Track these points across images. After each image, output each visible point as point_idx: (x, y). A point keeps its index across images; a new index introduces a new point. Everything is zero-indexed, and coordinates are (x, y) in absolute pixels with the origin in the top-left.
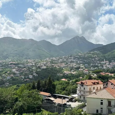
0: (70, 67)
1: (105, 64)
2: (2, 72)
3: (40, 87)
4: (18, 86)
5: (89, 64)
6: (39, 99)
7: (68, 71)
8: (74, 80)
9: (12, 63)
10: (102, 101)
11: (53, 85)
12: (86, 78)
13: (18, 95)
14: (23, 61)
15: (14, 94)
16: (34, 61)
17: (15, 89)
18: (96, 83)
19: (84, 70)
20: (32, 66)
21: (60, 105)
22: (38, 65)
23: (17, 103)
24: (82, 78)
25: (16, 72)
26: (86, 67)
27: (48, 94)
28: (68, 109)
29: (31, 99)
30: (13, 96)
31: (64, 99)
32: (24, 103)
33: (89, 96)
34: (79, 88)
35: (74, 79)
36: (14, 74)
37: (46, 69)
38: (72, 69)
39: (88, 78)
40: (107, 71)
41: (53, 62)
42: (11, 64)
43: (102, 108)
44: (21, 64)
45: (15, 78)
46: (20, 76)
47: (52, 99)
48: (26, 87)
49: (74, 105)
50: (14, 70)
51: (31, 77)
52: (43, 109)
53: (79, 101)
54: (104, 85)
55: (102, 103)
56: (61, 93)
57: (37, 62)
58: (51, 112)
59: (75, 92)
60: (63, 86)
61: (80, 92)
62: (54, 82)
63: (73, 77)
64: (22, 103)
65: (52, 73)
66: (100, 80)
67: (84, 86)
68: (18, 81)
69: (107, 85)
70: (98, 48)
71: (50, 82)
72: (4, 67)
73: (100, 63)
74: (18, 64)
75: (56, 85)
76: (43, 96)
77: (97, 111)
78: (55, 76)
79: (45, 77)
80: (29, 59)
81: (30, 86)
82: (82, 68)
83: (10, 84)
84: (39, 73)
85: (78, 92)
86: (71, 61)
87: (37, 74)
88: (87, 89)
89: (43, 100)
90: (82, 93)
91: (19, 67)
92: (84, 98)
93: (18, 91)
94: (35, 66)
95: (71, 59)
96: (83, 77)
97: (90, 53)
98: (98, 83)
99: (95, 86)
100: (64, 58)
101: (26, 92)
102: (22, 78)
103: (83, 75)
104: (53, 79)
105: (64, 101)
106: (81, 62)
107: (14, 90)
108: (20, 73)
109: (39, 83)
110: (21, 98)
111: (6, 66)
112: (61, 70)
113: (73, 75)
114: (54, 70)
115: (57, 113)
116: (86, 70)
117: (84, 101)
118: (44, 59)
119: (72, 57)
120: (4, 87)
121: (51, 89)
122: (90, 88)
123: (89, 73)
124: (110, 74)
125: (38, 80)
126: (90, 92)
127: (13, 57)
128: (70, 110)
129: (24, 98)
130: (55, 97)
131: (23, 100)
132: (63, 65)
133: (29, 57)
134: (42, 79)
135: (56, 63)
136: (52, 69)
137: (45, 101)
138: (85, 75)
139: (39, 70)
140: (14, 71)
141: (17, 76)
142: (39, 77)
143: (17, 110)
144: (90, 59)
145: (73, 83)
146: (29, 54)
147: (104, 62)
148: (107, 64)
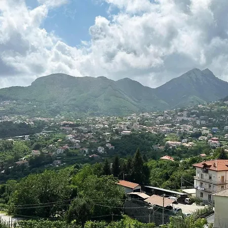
0: (180, 133)
2: (49, 139)
4: (77, 167)
5: (220, 126)
6: (117, 194)
7: (176, 140)
8: (188, 160)
9: (67, 124)
11: (144, 167)
12: (215, 155)
13: (77, 184)
14: (86, 119)
15: (70, 182)
16: (106, 121)
17: (71, 173)
19: (210, 138)
20: (104, 129)
21: (158, 208)
22: (114, 127)
23: (76, 199)
24: (204, 155)
25: (73, 140)
26: (213, 134)
27: (134, 185)
28: (176, 217)
29: (102, 193)
30: (67, 186)
31: (166, 197)
32: (89, 201)
33: (220, 194)
34: (198, 175)
35: (187, 157)
36: (70, 143)
37: (130, 136)
38: (183, 136)
39: (220, 157)
41: (144, 121)
42: (64, 125)
44: (83, 125)
45: (72, 151)
46: (82, 147)
47: (143, 195)
48: (92, 170)
49: (188, 210)
50: (70, 137)
51: (101, 150)
52: (125, 214)
53: (198, 202)
56: (160, 184)
57: (112, 122)
58: (140, 221)
59: (190, 184)
60: (165, 171)
61: (201, 184)
62: (147, 161)
63: (186, 152)
64: (86, 200)
65: (143, 144)
67: (210, 172)
68: (77, 158)
71: (139, 162)
72: (52, 130)
74: (78, 125)
75: (151, 167)
76: (125, 189)
78: (149, 150)
79: (128, 152)
80: (98, 115)
81: (99, 169)
82: (206, 135)
83: (62, 162)
84: (118, 144)
85: (196, 184)
86: (183, 120)
87: (112, 145)
88: (217, 178)
89: (125, 197)
90: (206, 186)
91: (79, 131)
92: (210, 196)
93: (77, 176)
94: (110, 129)
95: (182, 115)
96: (208, 154)
97: (224, 105)
100: (167, 113)
101: (93, 179)
102: (85, 151)
103: (208, 149)
104: (144, 156)
105: (168, 202)
106: (203, 122)
107: (71, 175)
108: (81, 142)
109: (116, 163)
110: (83, 190)
111: (56, 128)
112: (160, 138)
113: (187, 148)
114: (147, 138)
115: (153, 224)
116: (214, 140)
117: (210, 202)
118: (128, 116)
119: (185, 113)
120: (51, 168)
121: (142, 177)
122: (223, 177)
123: (221, 146)
125: (114, 158)
127: (69, 112)
128: (180, 220)
129: (89, 190)
130: (150, 192)
131: (87, 195)
132: (166, 128)
133: (98, 111)
134: (123, 155)
135: (151, 125)
136: (142, 136)
137: (130, 199)
138: (213, 150)
139: (116, 138)
140: (69, 139)
141: (76, 148)
142: (117, 151)
143: (75, 213)
144: (224, 116)
145: (187, 166)
146: (97, 106)
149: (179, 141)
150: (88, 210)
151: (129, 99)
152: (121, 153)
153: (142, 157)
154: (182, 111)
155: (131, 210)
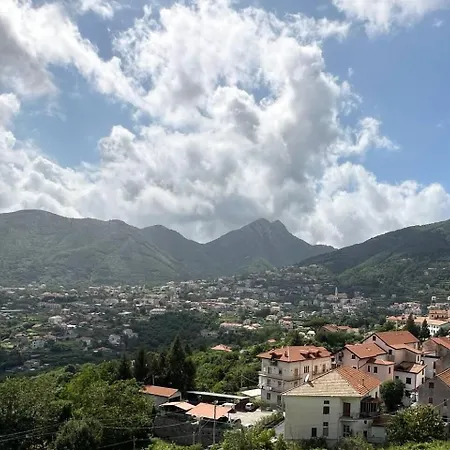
0: (241, 310)
1: (338, 301)
2: (15, 324)
3: (147, 370)
4: (71, 369)
5: (294, 300)
6: (142, 407)
7: (235, 322)
8: (251, 349)
9: (51, 298)
10: (328, 402)
11: (186, 363)
12: (286, 341)
13: (71, 398)
14: (87, 289)
15: (57, 395)
16: (125, 292)
17: (60, 381)
18: (314, 354)
19: (280, 317)
20: (122, 306)
21: (206, 422)
22: (138, 303)
23: (68, 423)
24: (273, 341)
25: (63, 324)
26: (285, 311)
27: (170, 392)
28: (233, 432)
29: (117, 409)
30: (53, 402)
31: (218, 404)
32: (92, 424)
33: (294, 392)
34: (264, 370)
35: (250, 345)
36: (58, 331)
37: (164, 317)
38: (244, 315)
39: (293, 342)
40: (344, 320)
41: (187, 294)
42: (46, 299)
43: (326, 424)
44: (82, 299)
46: (79, 337)
47: (184, 405)
48: (98, 373)
50: (56, 319)
51: (114, 339)
52: (155, 436)
53: (263, 406)
54: (333, 360)
55: (326, 410)
56: (210, 387)
57: (134, 294)
58: (178, 444)
59: (252, 383)
60: (219, 367)
61: (269, 381)
62: (190, 354)
63: (248, 338)
64: (87, 423)
65: (185, 328)
66: (324, 345)
67: (280, 364)
68: (70, 354)
69: (340, 358)
70: (321, 255)
71: (178, 356)
72: (20, 308)
73: (325, 300)
74: (72, 299)
75: (198, 363)
76: (156, 398)
77: (314, 431)
78: (194, 338)
79: (161, 341)
80: (110, 283)
81: (111, 370)
82: (275, 313)
83: (43, 363)
84: (144, 329)
85: (262, 382)
86: (245, 292)
87: (135, 330)
88: (289, 371)
89: (154, 412)
90: (275, 384)
91: (74, 308)
92: (279, 398)
93: (70, 386)
94: (130, 306)
95: (243, 285)
96: (278, 339)
97: (300, 271)
98: (318, 355)
99: (309, 363)
100: (222, 282)
101: (100, 389)
102: (85, 343)
103: (277, 332)
104: (187, 346)
105: (222, 411)
106: (273, 295)
107: (58, 383)
108: (78, 328)
109: (141, 360)
110: (81, 406)
111: (28, 304)
112: (211, 320)
113: (250, 332)
114: (191, 319)
115: (199, 445)
116: (286, 320)
117: (280, 405)
118: (161, 285)
119: (248, 282)
120: (20, 373)
121: (183, 380)
122: (296, 370)
123: (295, 327)
124: (349, 330)
125: (138, 352)
126: (296, 381)
127: (54, 277)
128: (238, 435)
129: (94, 406)
130: (194, 400)
131: (90, 413)
132: (220, 303)
133: (110, 277)
134: (153, 346)
135: (197, 299)
136: (184, 316)
137: (163, 413)
138: (285, 334)
139: (142, 319)
140: (56, 323)
141: (68, 339)
142: (143, 341)
143: (68, 445)
144: (299, 287)
145: (250, 357)
146: (107, 268)
147: (336, 297)
148: (343, 301)
149: (239, 323)
150: (92, 438)
151: (163, 258)
152: (150, 343)
153: (183, 347)
154: (243, 278)
155: (165, 430)
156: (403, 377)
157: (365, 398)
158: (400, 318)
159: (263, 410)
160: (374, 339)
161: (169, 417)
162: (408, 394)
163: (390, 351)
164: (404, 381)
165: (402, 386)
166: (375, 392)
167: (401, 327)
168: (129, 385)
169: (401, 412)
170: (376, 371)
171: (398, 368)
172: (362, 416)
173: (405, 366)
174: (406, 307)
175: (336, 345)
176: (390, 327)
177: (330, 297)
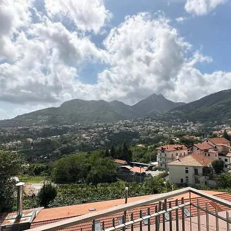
0: (147, 130)
1: (189, 125)
2: (72, 137)
3: (115, 153)
4: (89, 153)
5: (169, 126)
6: (114, 167)
8: (153, 146)
10: (187, 168)
11: (128, 151)
12: (167, 143)
13: (91, 163)
14: (93, 124)
15: (86, 162)
16: (105, 125)
17: (86, 157)
18: (179, 148)
19: (164, 133)
20: (104, 131)
21: (137, 173)
22: (109, 129)
23: (91, 171)
25: (86, 137)
26: (166, 130)
27: (123, 162)
28: (148, 178)
29: (106, 167)
30: (85, 164)
31: (142, 167)
33: (172, 163)
34: (159, 154)
36: (85, 139)
37: (119, 134)
38: (149, 132)
39: (170, 143)
40: (192, 134)
41: (127, 125)
42: (80, 129)
43: (187, 177)
44: (91, 128)
45: (85, 144)
46: (91, 142)
47: (129, 167)
48: (99, 154)
49: (155, 174)
51: (102, 142)
52: (119, 178)
53: (160, 169)
54: (188, 150)
55: (187, 172)
56: (138, 161)
57: (108, 126)
58: (128, 181)
59: (155, 160)
61: (161, 159)
62: (130, 148)
63: (151, 142)
66: (184, 144)
67: (165, 152)
69: (192, 150)
71: (126, 148)
72: (73, 132)
73: (183, 125)
74: (88, 128)
75: (132, 151)
76: (118, 164)
77: (182, 180)
78: (130, 141)
79: (118, 143)
80: (100, 122)
81: (103, 153)
82: (162, 131)
84: (112, 139)
85: (158, 159)
86: (149, 123)
87: (109, 139)
88: (169, 155)
89: (118, 169)
91: (90, 132)
92: (166, 166)
93: (90, 158)
94: (107, 130)
95: (148, 121)
96: (163, 142)
97: (171, 114)
98: (181, 149)
99: (178, 152)
100: (140, 120)
102: (93, 144)
103: (162, 138)
105: (143, 170)
106: (160, 124)
108: (90, 139)
109: (113, 150)
111: (74, 130)
112: (136, 134)
114: (129, 134)
115: (135, 182)
116: (166, 134)
117: (166, 169)
118: (117, 122)
119: (150, 119)
121: (127, 157)
122: (172, 155)
123: (170, 137)
124: (195, 138)
125: (111, 147)
126: (173, 159)
130: (132, 165)
132: (139, 128)
134: (116, 145)
135: (130, 127)
136: (126, 133)
137: (121, 170)
139: (111, 135)
140: (84, 137)
141: (87, 142)
142: (112, 143)
143: (91, 178)
144: (171, 120)
145: (152, 149)
147: (188, 124)
148: (191, 125)
150: (99, 177)
151: (117, 112)
152: (114, 144)
153: (127, 145)
154: (147, 118)
155: (122, 176)
156: (223, 158)
157: (204, 167)
158: (220, 132)
159: (159, 170)
160: (207, 141)
161: (124, 171)
162: (226, 166)
163: (216, 147)
164: (224, 160)
165: (223, 163)
166: (209, 165)
167: (221, 136)
168: (109, 159)
169: (223, 174)
170: (209, 155)
171: (220, 154)
172: (203, 175)
173: (224, 153)
174: (223, 127)
175: (189, 144)
176: (215, 136)
177: (186, 124)
